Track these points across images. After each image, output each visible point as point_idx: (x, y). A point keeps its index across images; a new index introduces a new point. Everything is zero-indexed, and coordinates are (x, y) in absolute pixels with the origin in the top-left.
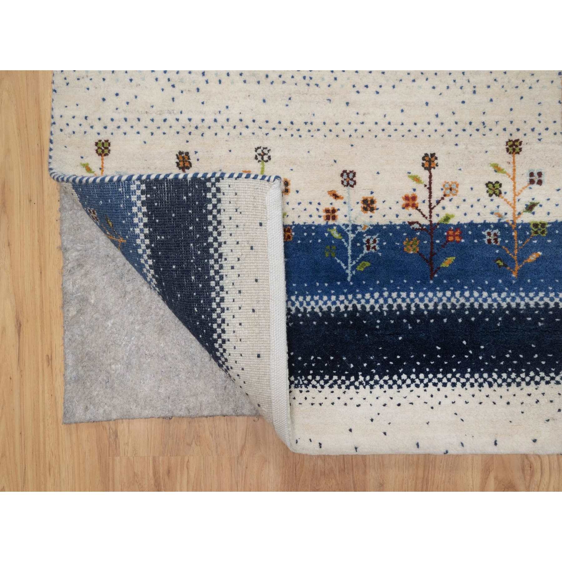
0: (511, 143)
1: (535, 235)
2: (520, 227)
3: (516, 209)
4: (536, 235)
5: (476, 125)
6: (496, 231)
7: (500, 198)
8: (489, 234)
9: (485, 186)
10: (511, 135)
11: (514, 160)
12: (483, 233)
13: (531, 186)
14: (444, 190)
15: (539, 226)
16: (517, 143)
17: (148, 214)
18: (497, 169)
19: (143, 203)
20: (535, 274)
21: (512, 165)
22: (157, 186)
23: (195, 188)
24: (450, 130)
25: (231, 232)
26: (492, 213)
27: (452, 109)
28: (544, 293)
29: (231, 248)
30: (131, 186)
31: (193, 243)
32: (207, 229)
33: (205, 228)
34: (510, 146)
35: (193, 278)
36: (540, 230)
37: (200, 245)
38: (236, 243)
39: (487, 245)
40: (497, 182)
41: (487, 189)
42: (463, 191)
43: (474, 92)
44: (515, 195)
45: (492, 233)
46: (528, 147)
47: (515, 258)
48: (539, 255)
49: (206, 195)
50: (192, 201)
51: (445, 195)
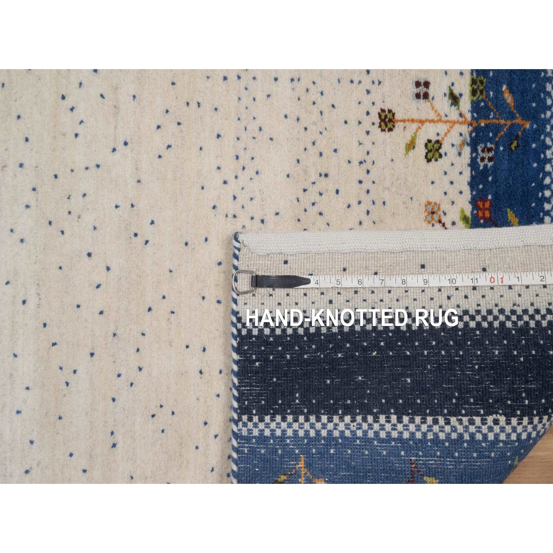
0: (383, 124)
1: (484, 94)
2: (475, 115)
3: (456, 121)
4: (484, 92)
5: (361, 174)
6: (480, 149)
7: (443, 142)
8: (483, 159)
9: (430, 163)
10: (373, 124)
11: (401, 121)
12: (481, 168)
13: (431, 97)
14: (434, 222)
15: (475, 87)
16: (383, 115)
17: (273, 414)
18: (411, 146)
19: (261, 420)
20: (527, 95)
21: (407, 124)
22: (245, 400)
23: (247, 350)
24: (368, 212)
25: (294, 304)
26: (460, 154)
27: (344, 208)
28: (548, 84)
29: (311, 304)
30: (243, 434)
31: (304, 354)
32: (290, 336)
33: (289, 339)
34: (386, 126)
35: (340, 355)
36: (478, 87)
37: (307, 345)
38: (305, 297)
39: (495, 163)
40: (426, 145)
41: (433, 160)
42: (435, 196)
43: (326, 175)
44: (440, 120)
45: (482, 155)
46: (387, 100)
47: (509, 123)
48: (507, 88)
49: (255, 336)
50: (261, 354)
51: (440, 221)
